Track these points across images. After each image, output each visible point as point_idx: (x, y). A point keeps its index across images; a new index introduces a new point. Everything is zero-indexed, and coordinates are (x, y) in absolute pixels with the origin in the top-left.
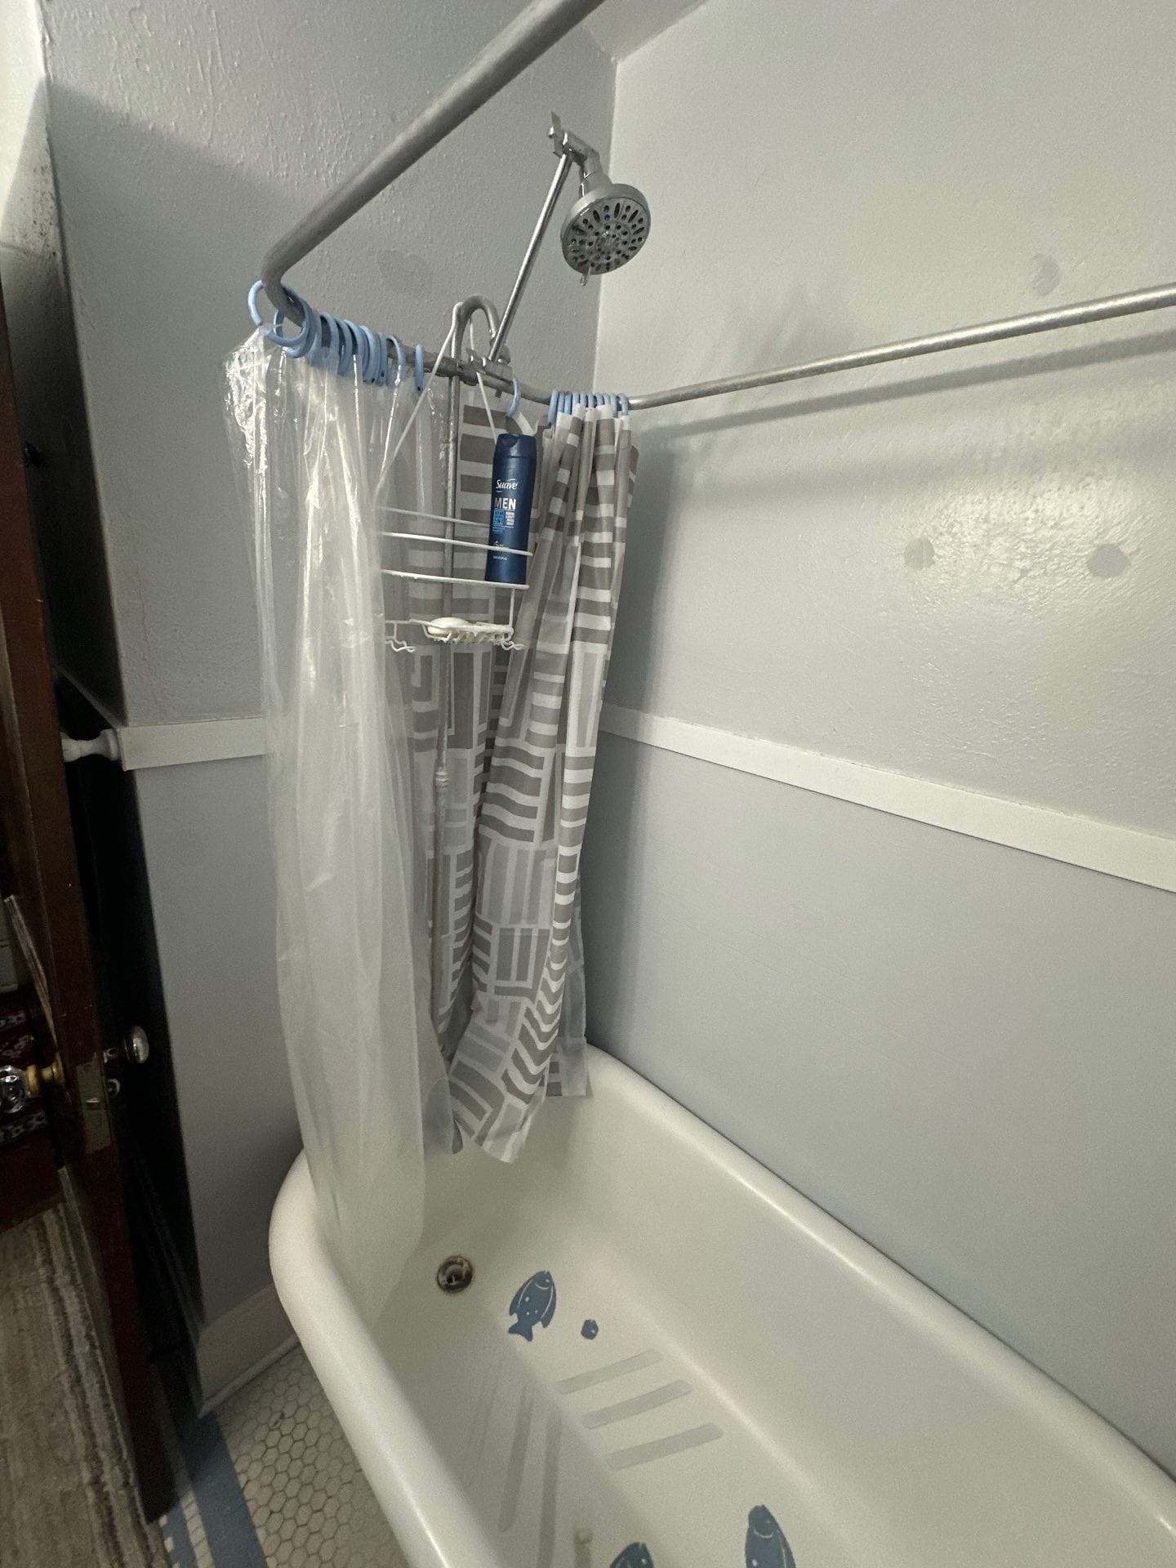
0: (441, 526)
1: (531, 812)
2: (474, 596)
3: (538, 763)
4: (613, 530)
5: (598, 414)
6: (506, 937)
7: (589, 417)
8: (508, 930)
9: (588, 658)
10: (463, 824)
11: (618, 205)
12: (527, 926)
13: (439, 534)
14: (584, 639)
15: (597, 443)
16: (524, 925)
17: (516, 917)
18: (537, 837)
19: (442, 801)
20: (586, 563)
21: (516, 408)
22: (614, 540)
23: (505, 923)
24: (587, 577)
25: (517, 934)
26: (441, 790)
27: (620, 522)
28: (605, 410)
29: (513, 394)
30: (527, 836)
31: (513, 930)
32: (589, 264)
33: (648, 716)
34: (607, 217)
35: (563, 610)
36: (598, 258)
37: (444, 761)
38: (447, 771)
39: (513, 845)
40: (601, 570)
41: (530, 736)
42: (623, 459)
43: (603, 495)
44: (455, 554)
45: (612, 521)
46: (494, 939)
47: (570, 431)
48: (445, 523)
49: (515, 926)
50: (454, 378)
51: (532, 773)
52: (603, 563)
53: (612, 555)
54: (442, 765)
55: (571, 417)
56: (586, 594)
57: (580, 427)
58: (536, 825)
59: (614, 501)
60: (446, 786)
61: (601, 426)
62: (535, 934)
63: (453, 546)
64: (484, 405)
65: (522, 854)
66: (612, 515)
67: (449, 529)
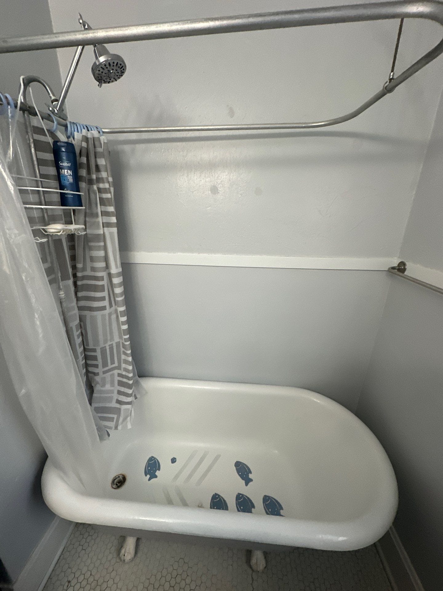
0: (34, 182)
1: (103, 299)
2: (56, 213)
3: (102, 279)
4: (109, 182)
5: (92, 134)
6: (103, 351)
7: (89, 136)
8: (103, 347)
9: (111, 234)
10: (74, 312)
11: (118, 63)
12: (111, 343)
13: (35, 186)
14: (108, 227)
15: (95, 147)
16: (109, 343)
17: (106, 341)
18: (108, 307)
19: (64, 305)
20: (101, 196)
21: (56, 128)
22: (110, 187)
23: (102, 345)
24: (103, 202)
25: (108, 348)
26: (63, 300)
27: (110, 179)
28: (95, 133)
29: (54, 122)
30: (104, 308)
31: (105, 347)
32: (103, 80)
33: (132, 253)
34: (113, 66)
35: (97, 216)
36: (106, 79)
37: (61, 287)
38: (64, 292)
39: (98, 314)
40: (107, 199)
41: (93, 269)
42: (106, 154)
43: (102, 168)
44: (45, 195)
45: (107, 179)
46: (98, 354)
47: (82, 141)
48: (37, 181)
49: (106, 345)
50: (26, 112)
51: (100, 283)
52: (109, 196)
53: (110, 193)
54: (61, 289)
55: (81, 135)
56: (104, 208)
57: (86, 139)
58: (106, 303)
59: (107, 171)
60: (65, 298)
61: (95, 139)
62: (114, 345)
63: (43, 191)
64: (42, 125)
65: (103, 316)
66: (107, 177)
67: (40, 184)
